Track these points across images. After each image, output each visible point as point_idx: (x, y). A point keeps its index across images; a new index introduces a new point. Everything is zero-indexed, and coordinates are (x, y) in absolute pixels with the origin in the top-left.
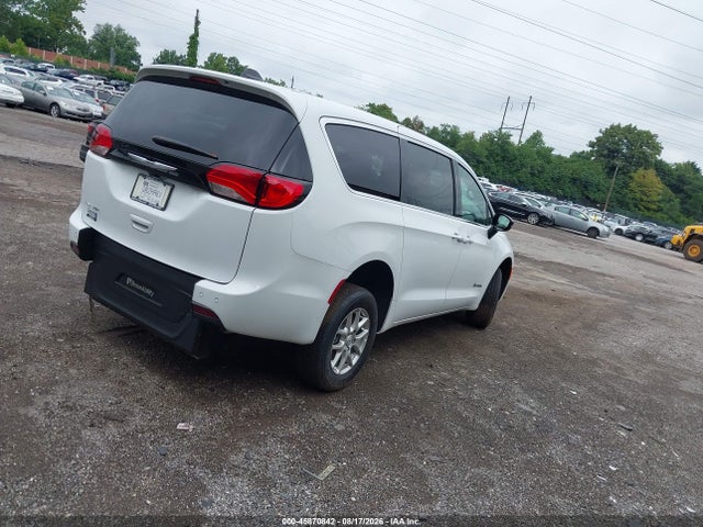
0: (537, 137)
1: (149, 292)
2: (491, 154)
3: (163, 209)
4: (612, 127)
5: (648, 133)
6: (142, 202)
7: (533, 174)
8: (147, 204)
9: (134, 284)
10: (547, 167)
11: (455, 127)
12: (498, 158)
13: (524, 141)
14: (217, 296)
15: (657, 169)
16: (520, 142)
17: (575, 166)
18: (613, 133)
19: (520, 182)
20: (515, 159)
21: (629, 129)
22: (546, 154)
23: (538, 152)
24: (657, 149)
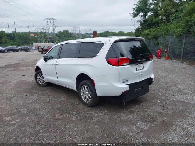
1: (140, 88)
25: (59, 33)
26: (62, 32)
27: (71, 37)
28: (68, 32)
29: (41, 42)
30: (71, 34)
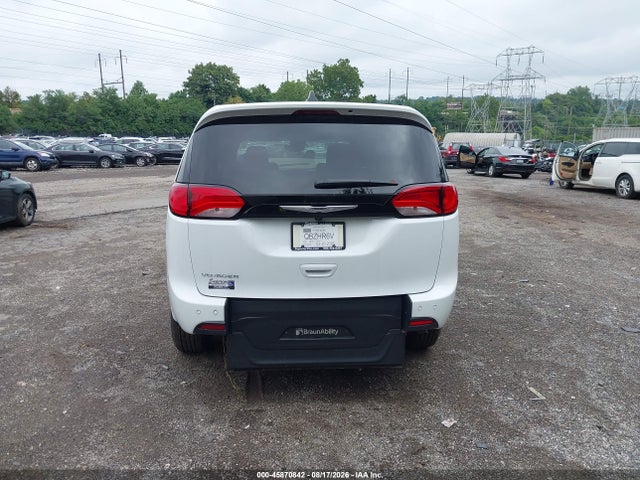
0: (138, 87)
1: (331, 331)
2: (104, 112)
3: (344, 248)
4: (197, 67)
5: (225, 67)
6: (313, 249)
7: (148, 121)
8: (321, 249)
9: (306, 332)
10: (158, 112)
11: (59, 91)
12: (112, 113)
13: (128, 92)
14: (435, 304)
15: (241, 96)
16: (125, 94)
17: (180, 105)
18: (198, 71)
19: (140, 131)
20: (128, 110)
21: (211, 66)
22: (151, 100)
23: (146, 100)
24: (236, 79)
25: (549, 102)
26: (564, 97)
27: (596, 112)
28: (589, 95)
29: (479, 129)
30: (598, 102)
